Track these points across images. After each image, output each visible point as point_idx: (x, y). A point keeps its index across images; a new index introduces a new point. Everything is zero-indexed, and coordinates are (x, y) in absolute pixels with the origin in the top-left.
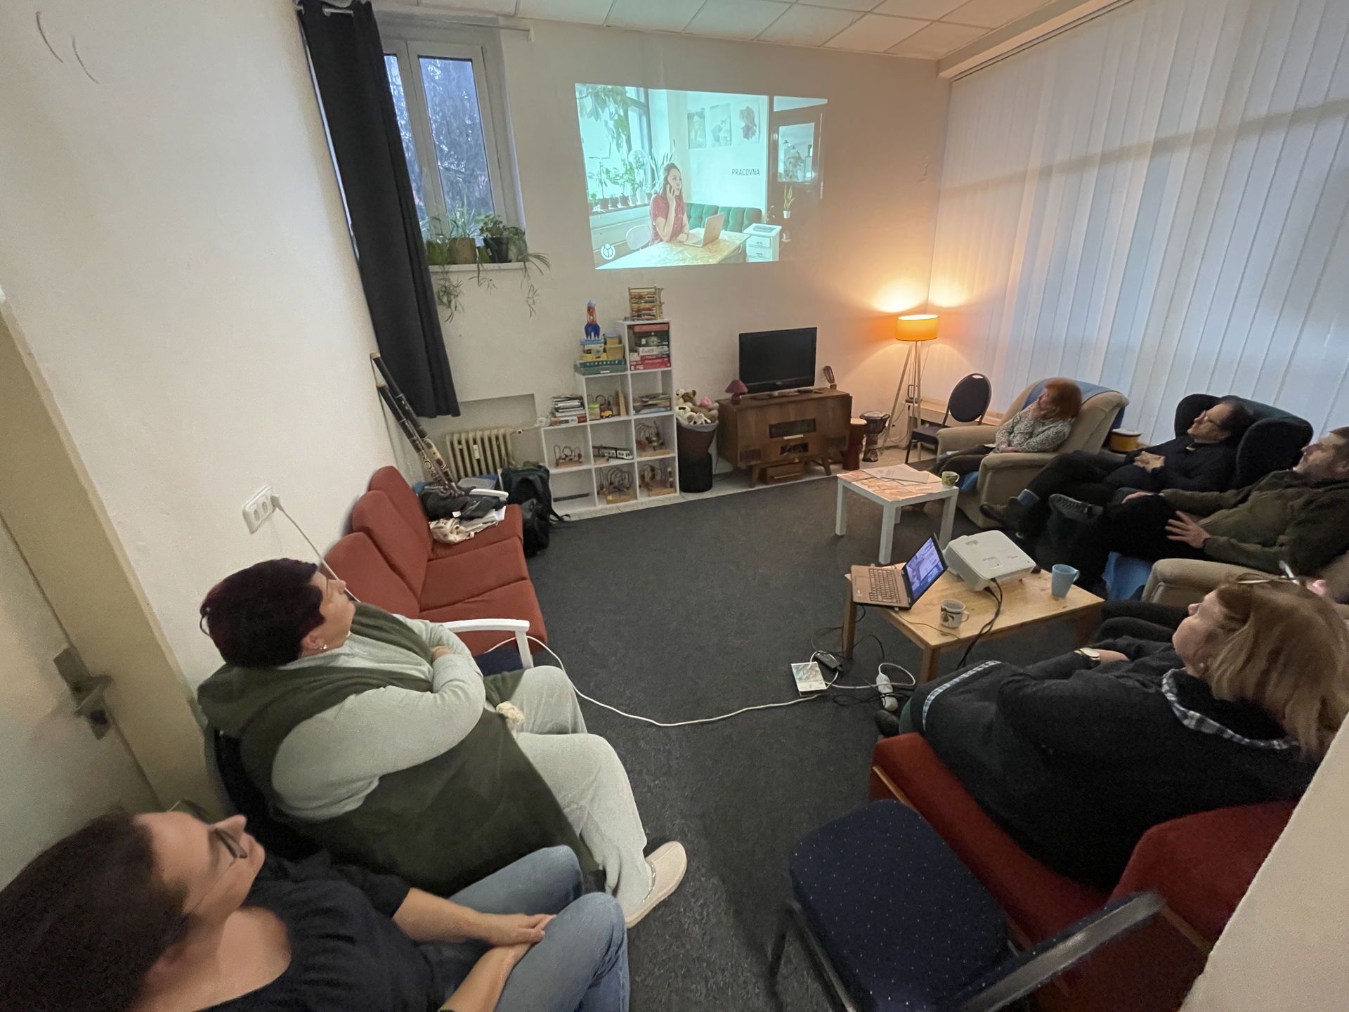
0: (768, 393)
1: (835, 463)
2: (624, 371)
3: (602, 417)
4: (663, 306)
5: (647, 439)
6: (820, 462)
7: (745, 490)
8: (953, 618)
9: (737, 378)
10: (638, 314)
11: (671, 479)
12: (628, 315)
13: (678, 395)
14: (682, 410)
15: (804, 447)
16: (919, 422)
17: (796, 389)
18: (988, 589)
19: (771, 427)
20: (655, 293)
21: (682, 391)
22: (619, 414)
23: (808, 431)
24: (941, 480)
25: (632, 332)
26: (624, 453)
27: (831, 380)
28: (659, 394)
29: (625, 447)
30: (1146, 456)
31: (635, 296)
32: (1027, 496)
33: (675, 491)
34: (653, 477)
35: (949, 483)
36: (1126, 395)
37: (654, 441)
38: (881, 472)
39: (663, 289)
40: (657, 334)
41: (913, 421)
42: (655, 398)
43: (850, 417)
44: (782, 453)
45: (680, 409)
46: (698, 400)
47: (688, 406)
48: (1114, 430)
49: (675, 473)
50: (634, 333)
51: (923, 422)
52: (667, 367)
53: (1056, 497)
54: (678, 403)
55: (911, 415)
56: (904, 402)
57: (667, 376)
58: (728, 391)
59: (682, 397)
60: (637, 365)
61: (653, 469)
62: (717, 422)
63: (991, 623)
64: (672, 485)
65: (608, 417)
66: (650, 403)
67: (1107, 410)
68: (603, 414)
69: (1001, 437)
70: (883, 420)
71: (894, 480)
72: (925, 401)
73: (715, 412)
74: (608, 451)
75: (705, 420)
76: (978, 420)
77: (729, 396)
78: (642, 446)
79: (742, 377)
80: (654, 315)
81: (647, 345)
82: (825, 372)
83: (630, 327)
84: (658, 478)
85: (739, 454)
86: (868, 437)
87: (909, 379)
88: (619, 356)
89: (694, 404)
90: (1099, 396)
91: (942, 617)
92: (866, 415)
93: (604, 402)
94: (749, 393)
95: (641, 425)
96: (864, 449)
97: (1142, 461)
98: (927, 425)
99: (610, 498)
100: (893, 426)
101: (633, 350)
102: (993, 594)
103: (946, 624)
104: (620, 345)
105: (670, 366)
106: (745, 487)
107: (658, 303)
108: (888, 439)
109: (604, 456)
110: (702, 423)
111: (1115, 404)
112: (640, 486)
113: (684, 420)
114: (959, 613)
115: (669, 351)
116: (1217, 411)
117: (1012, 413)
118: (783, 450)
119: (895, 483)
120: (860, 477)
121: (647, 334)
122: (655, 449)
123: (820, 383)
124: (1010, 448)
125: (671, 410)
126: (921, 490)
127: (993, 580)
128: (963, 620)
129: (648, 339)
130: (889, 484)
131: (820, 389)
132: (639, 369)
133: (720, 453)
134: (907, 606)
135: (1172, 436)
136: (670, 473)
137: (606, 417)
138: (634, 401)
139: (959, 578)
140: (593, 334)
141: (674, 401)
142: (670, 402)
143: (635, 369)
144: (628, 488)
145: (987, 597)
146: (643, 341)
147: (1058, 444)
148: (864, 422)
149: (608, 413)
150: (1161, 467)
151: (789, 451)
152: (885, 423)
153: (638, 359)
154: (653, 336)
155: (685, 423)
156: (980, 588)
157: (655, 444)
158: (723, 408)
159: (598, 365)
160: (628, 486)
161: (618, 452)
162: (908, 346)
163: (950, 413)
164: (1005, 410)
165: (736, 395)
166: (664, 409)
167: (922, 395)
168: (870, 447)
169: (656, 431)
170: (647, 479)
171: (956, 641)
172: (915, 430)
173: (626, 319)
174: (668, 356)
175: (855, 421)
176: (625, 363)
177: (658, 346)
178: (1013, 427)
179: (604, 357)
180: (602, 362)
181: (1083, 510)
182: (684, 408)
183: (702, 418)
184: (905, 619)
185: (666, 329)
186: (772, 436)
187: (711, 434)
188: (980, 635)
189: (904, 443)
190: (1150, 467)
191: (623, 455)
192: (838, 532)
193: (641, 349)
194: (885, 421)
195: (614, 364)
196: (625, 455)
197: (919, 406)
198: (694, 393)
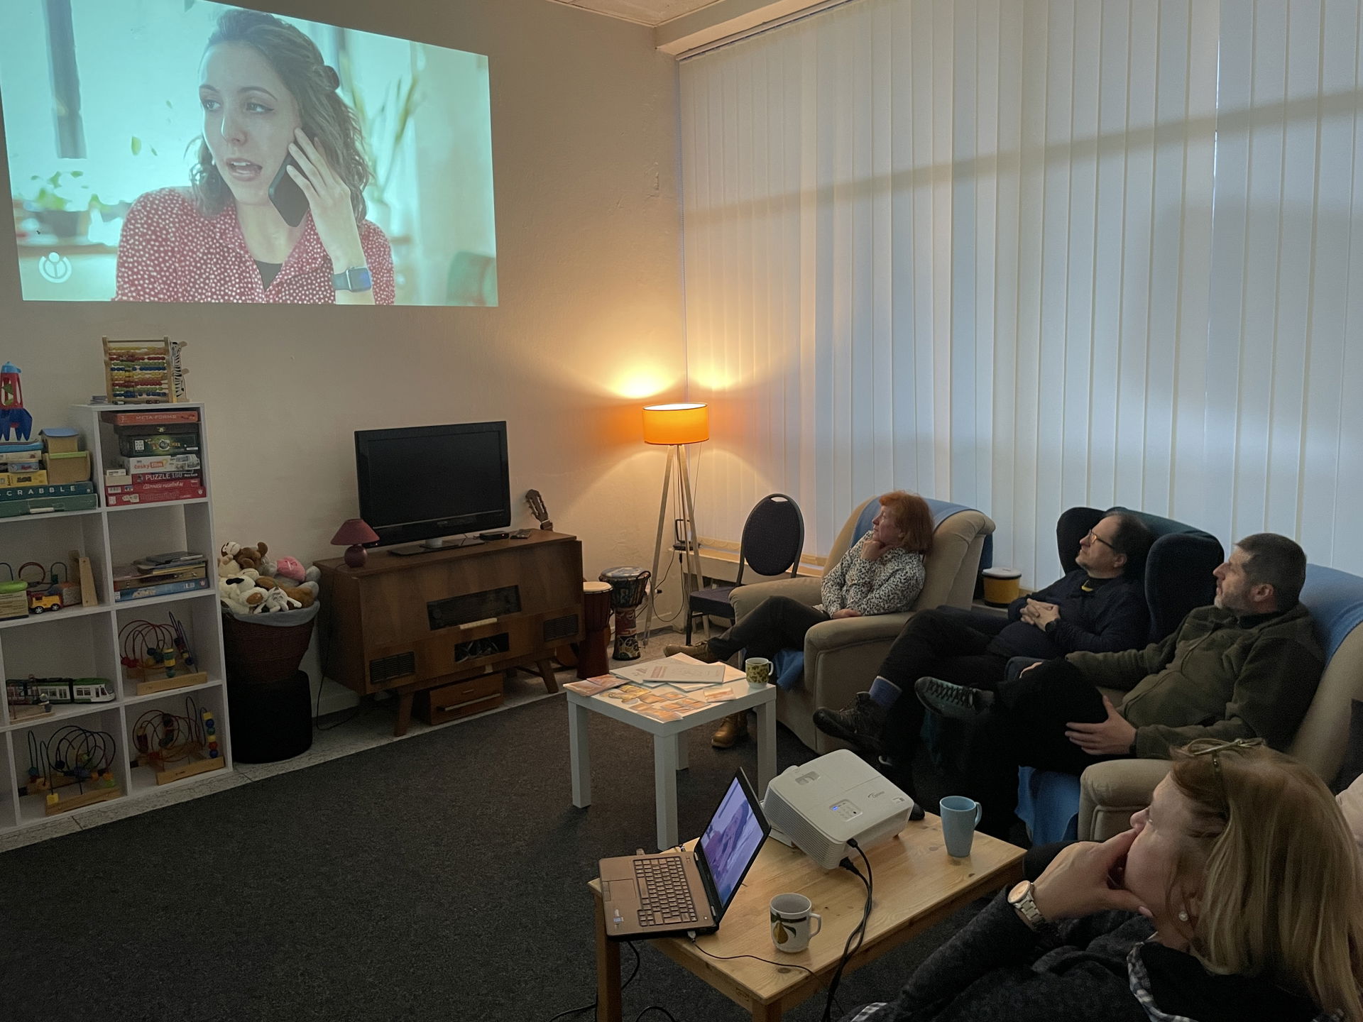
0: (423, 542)
1: (563, 669)
2: (93, 507)
3: (33, 611)
4: (185, 376)
5: (151, 652)
6: (536, 669)
7: (384, 742)
8: (793, 930)
9: (357, 515)
10: (127, 390)
11: (212, 738)
12: (103, 390)
13: (224, 554)
14: (234, 585)
15: (499, 641)
16: (700, 581)
17: (477, 534)
18: (846, 863)
19: (431, 608)
20: (166, 351)
21: (235, 547)
22: (79, 603)
23: (508, 611)
24: (744, 674)
25: (111, 426)
26: (92, 688)
27: (542, 515)
28: (183, 554)
29: (95, 676)
30: (1033, 605)
31: (120, 356)
32: (882, 688)
33: (225, 765)
34: (168, 739)
35: (759, 678)
36: (989, 514)
37: (169, 657)
38: (644, 671)
39: (184, 344)
40: (171, 430)
41: (690, 579)
42: (168, 562)
43: (580, 580)
44: (457, 659)
45: (229, 582)
46: (272, 561)
47: (250, 576)
48: (986, 571)
49: (221, 720)
50: (117, 429)
51: (708, 582)
52: (196, 496)
53: (924, 683)
54: (222, 571)
55: (686, 571)
56: (671, 549)
57: (198, 516)
58: (336, 541)
59: (236, 557)
60: (123, 493)
61: (167, 720)
62: (317, 604)
63: (861, 928)
64: (215, 752)
65: (51, 609)
66: (155, 573)
67: (970, 540)
68: (35, 604)
69: (829, 594)
70: (639, 582)
71: (666, 683)
72: (706, 546)
73: (310, 585)
74: (50, 688)
75: (289, 603)
76: (789, 571)
77: (341, 550)
78: (136, 669)
79: (364, 515)
80: (165, 394)
81: (148, 452)
82: (528, 501)
83: (106, 417)
84: (181, 738)
85: (367, 664)
86: (618, 613)
87: (674, 510)
88: (82, 477)
89: (264, 573)
90: (955, 517)
91: (775, 935)
92: (610, 574)
93: (39, 579)
94: (381, 543)
95: (134, 623)
96: (613, 638)
97: (1031, 614)
98: (714, 586)
99: (54, 798)
100: (659, 592)
101: (112, 463)
102: (857, 872)
103: (782, 947)
104: (83, 454)
105: (204, 495)
106: (382, 735)
107: (173, 369)
108: (654, 617)
109: (38, 702)
110: (281, 610)
111: (977, 529)
112: (134, 764)
113: (242, 604)
114: (805, 919)
115: (201, 464)
116: (1104, 527)
117: (838, 555)
118: (460, 651)
119: (668, 690)
120: (608, 685)
121: (148, 432)
122: (170, 672)
123: (521, 520)
124: (844, 611)
125: (208, 586)
126: (714, 696)
127: (852, 842)
128: (813, 932)
129: (148, 440)
130: (659, 692)
131: (522, 531)
132: (128, 503)
133: (328, 671)
134: (711, 924)
135: (1059, 573)
136: (210, 723)
137: (45, 610)
138: (116, 571)
139: (796, 851)
140: (12, 431)
141: (215, 569)
142: (206, 568)
143: (120, 502)
144: (101, 772)
145: (847, 879)
146: (139, 445)
147: (910, 598)
148: (606, 586)
149: (47, 602)
150: (1056, 620)
151: (473, 652)
152: (644, 587)
153: (128, 480)
154: (162, 434)
155: (241, 611)
156: (833, 862)
157: (172, 663)
158: (327, 577)
159: (26, 495)
160: (103, 765)
161: (75, 688)
162: (665, 456)
163: (746, 563)
164: (827, 552)
165: (354, 549)
166: (193, 585)
167: (698, 536)
168: (625, 634)
169: (175, 636)
170: (154, 744)
171: (807, 978)
172: (694, 594)
173: (96, 400)
174: (200, 474)
175: (592, 586)
176: (95, 490)
177: (173, 455)
178: (843, 575)
179: (40, 478)
180: (36, 489)
181: (967, 699)
182: (239, 581)
183: (280, 599)
184: (710, 952)
185: (194, 419)
186: (435, 625)
187: (305, 630)
188: (846, 958)
189: (681, 622)
190: (1043, 623)
191: (88, 693)
192: (577, 802)
193: (133, 461)
194: (644, 582)
195: (68, 493)
196: (93, 693)
197: (696, 553)
198: (263, 549)
